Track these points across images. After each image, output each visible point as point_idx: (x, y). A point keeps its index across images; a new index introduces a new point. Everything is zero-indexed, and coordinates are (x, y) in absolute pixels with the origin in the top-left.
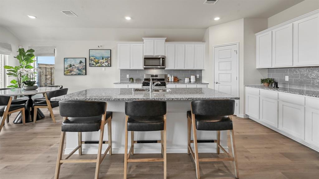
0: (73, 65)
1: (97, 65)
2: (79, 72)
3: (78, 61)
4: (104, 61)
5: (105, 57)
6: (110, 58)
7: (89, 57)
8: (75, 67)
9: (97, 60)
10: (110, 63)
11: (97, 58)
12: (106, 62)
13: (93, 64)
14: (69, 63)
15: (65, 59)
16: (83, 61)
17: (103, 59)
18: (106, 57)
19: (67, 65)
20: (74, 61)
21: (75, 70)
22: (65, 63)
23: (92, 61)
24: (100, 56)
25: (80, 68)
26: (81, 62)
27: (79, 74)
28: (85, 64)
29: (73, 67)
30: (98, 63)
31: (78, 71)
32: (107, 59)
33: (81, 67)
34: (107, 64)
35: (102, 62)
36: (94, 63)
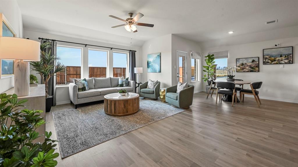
0: (245, 64)
1: (273, 63)
2: (252, 69)
3: (251, 60)
4: (283, 58)
5: (284, 55)
6: (291, 55)
7: (263, 56)
8: (248, 65)
9: (273, 58)
10: (292, 60)
11: (273, 57)
12: (285, 59)
13: (269, 63)
14: (241, 62)
15: (237, 60)
16: (256, 60)
17: (281, 56)
18: (286, 55)
19: (239, 64)
20: (246, 61)
21: (247, 68)
22: (237, 62)
23: (267, 60)
24: (277, 54)
25: (252, 66)
26: (253, 61)
27: (251, 71)
28: (258, 63)
29: (245, 66)
30: (275, 61)
31: (250, 68)
32: (286, 56)
33: (254, 66)
34: (286, 61)
35: (280, 60)
36: (270, 61)
